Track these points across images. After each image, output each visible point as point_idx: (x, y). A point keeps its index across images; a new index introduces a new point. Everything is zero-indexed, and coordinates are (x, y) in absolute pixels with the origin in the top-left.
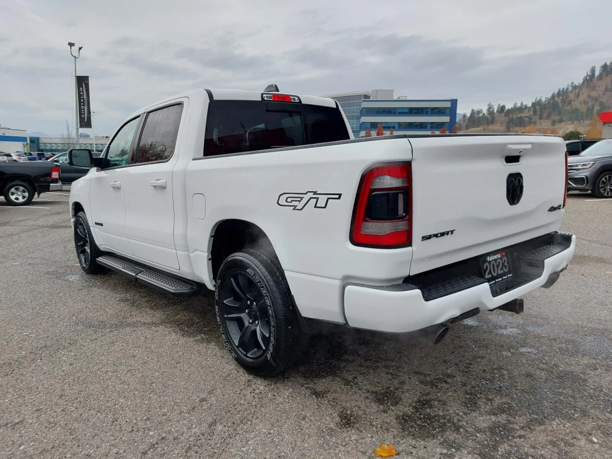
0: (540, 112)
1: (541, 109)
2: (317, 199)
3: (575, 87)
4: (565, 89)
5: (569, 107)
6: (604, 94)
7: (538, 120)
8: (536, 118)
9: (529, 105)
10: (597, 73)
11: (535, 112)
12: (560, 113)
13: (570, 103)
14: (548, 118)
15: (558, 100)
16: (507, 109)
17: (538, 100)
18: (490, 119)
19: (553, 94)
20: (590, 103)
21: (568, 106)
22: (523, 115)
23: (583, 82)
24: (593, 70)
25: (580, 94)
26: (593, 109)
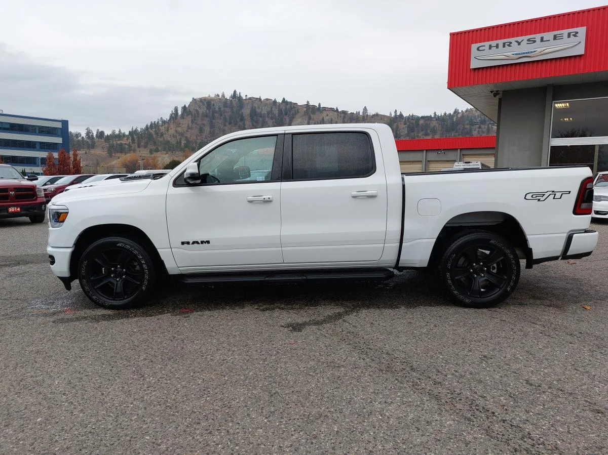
0: (138, 141)
1: (138, 138)
2: (555, 194)
3: (164, 122)
4: (156, 123)
5: (161, 139)
6: (187, 131)
7: (137, 148)
8: (135, 146)
9: (127, 133)
10: (180, 113)
11: (133, 140)
12: (155, 143)
13: (162, 135)
14: (145, 147)
15: (152, 131)
16: (106, 135)
17: (134, 129)
18: (90, 143)
19: (147, 126)
20: (178, 137)
21: (161, 137)
22: (123, 142)
23: (170, 119)
24: (176, 109)
25: (169, 128)
26: (181, 142)
